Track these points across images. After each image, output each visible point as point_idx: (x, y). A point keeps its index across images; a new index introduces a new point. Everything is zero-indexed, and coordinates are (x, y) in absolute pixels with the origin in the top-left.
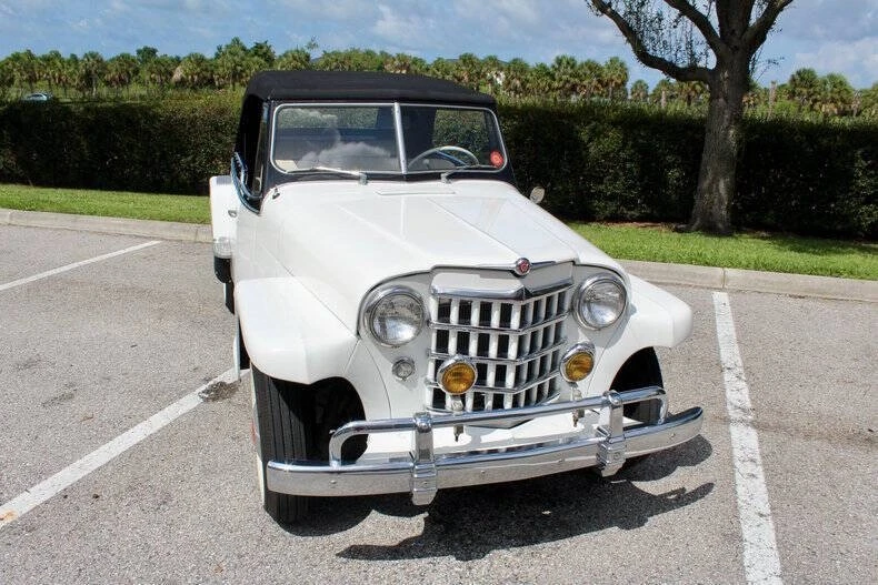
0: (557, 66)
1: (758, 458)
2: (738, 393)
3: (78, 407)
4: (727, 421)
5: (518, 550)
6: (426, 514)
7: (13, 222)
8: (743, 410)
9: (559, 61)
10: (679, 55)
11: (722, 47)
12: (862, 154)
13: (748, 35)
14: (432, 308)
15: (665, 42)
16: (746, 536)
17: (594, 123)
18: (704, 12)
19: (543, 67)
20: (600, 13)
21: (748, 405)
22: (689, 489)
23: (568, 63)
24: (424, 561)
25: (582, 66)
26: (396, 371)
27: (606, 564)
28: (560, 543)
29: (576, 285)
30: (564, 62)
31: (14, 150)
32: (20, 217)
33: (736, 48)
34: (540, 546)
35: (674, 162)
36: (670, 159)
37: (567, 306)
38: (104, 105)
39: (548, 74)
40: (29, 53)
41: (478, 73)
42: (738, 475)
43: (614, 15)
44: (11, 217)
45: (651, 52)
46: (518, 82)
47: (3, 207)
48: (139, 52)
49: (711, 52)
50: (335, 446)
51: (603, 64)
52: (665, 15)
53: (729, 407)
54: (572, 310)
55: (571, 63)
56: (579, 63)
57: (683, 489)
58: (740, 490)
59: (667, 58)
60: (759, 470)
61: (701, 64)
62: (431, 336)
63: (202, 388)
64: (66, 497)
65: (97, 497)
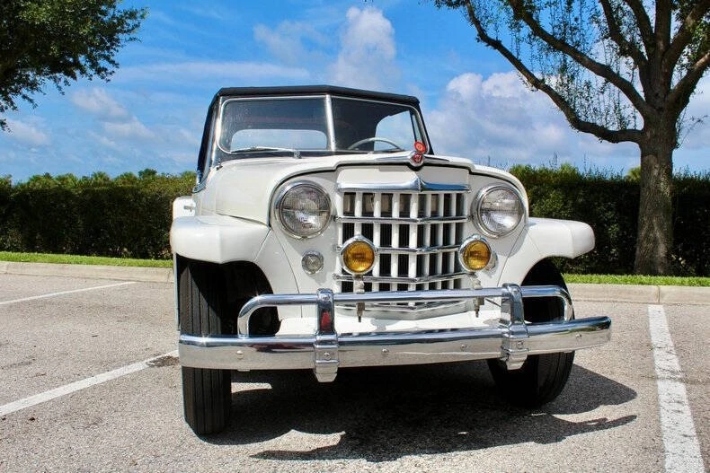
1: (686, 401)
2: (666, 361)
3: (33, 369)
4: (655, 378)
5: (430, 456)
6: (343, 433)
7: (8, 272)
8: (673, 372)
10: (608, 119)
11: (648, 109)
13: (671, 97)
14: (338, 203)
15: (595, 110)
16: (667, 449)
17: (536, 187)
18: (628, 79)
20: (534, 88)
21: (678, 368)
22: (609, 419)
24: (334, 462)
26: (306, 263)
27: (519, 466)
28: (473, 452)
29: (473, 193)
31: (21, 231)
32: (15, 267)
33: (661, 109)
34: (453, 454)
35: (613, 218)
36: (610, 215)
37: (466, 212)
38: (100, 188)
40: (47, 176)
42: (662, 411)
43: (547, 90)
44: (8, 267)
45: (583, 119)
47: (2, 260)
48: (141, 173)
49: (639, 115)
50: (243, 323)
52: (593, 84)
53: (657, 370)
54: (471, 217)
57: (605, 419)
58: (665, 420)
59: (598, 122)
60: (687, 409)
61: (630, 127)
62: (337, 231)
63: (152, 359)
64: (4, 419)
65: (33, 419)
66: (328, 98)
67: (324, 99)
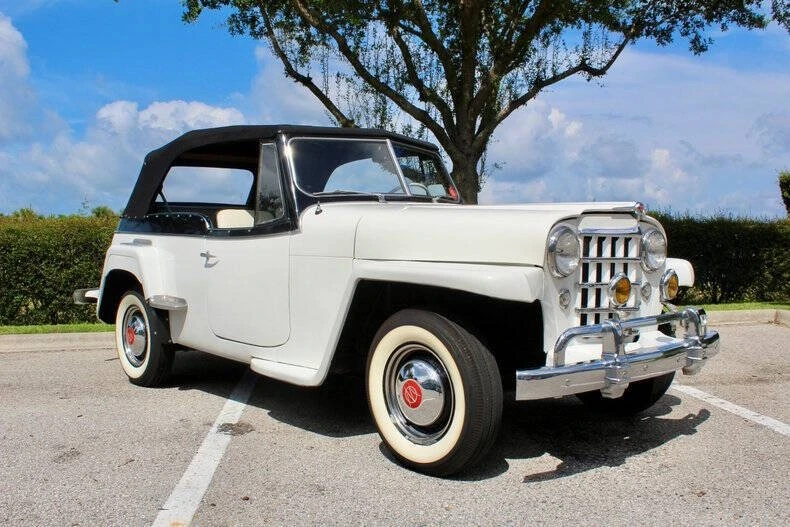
62: (579, 270)
63: (214, 429)
64: (214, 505)
65: (248, 499)
66: (389, 142)
67: (385, 143)
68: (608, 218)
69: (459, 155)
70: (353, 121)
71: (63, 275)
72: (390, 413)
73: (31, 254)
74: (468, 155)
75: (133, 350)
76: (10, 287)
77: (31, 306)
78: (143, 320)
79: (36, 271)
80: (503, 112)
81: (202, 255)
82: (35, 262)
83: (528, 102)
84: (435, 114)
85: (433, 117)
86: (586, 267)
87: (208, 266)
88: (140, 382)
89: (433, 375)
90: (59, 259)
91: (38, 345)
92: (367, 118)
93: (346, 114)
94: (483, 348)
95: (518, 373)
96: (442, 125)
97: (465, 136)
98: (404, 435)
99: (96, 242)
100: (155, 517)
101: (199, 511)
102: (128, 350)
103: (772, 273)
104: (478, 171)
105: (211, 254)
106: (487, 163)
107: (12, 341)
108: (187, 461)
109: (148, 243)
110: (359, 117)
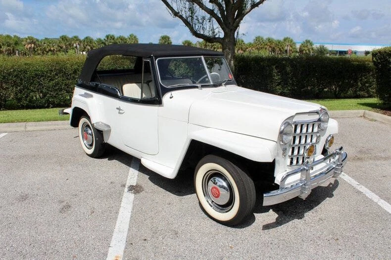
0: (106, 39)
9: (107, 37)
12: (276, 67)
19: (100, 40)
20: (174, 16)
23: (111, 37)
25: (117, 39)
26: (283, 154)
30: (109, 37)
39: (103, 43)
41: (70, 44)
43: (182, 18)
46: (89, 47)
51: (127, 37)
55: (112, 37)
56: (116, 37)
63: (126, 189)
64: (132, 244)
65: (146, 240)
66: (202, 57)
67: (201, 58)
68: (306, 115)
69: (227, 30)
70: (179, 13)
71: (51, 84)
72: (205, 196)
73: (36, 75)
74: (231, 30)
75: (88, 142)
76: (28, 89)
77: (38, 96)
78: (91, 129)
79: (39, 82)
80: (248, 10)
81: (117, 108)
82: (38, 78)
83: (259, 6)
84: (217, 11)
85: (216, 12)
86: (295, 138)
87: (119, 113)
88: (92, 156)
89: (224, 184)
90: (49, 77)
91: (44, 128)
92: (185, 11)
93: (176, 10)
94: (248, 178)
95: (264, 195)
96: (220, 16)
97: (230, 20)
98: (211, 206)
99: (65, 69)
100: (107, 252)
101: (126, 248)
102: (85, 142)
103: (361, 84)
104: (235, 37)
105: (121, 109)
106: (239, 33)
107: (33, 125)
108: (117, 213)
109: (92, 96)
110: (181, 11)
